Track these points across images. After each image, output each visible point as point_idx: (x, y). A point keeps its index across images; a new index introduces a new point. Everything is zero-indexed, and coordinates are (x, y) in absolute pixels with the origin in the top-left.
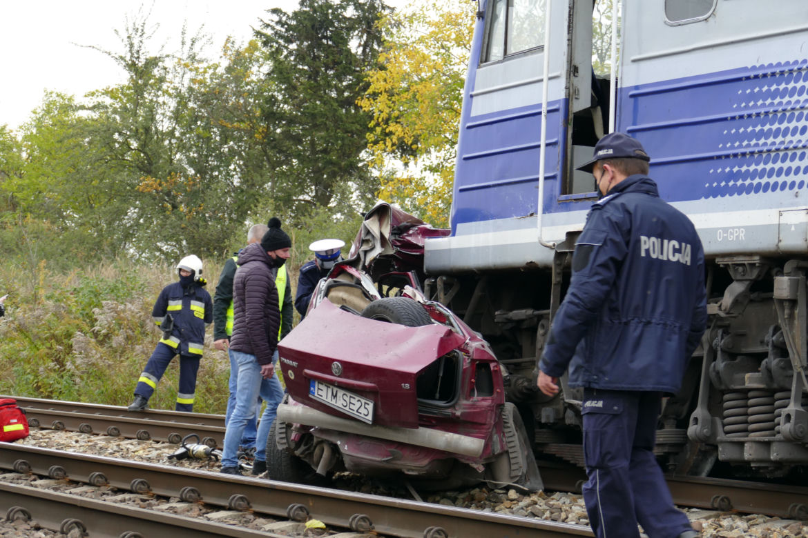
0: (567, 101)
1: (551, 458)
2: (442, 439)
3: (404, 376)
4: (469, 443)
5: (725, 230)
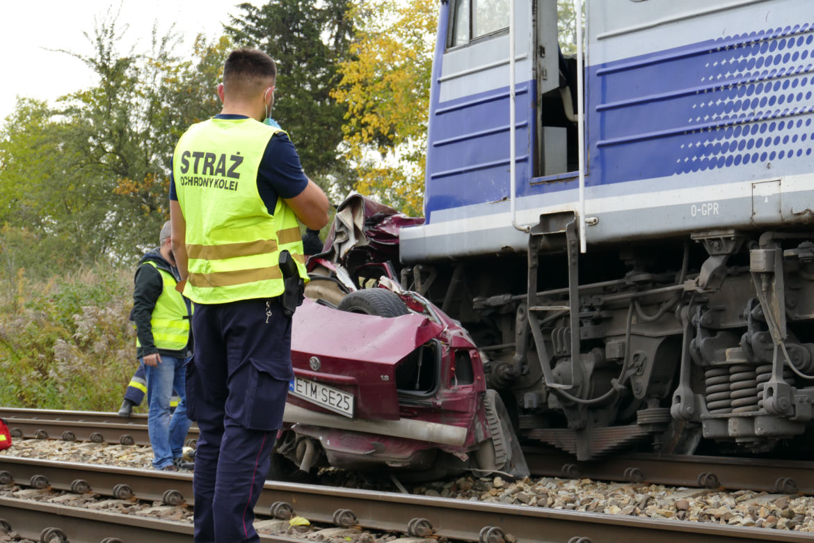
0: (535, 83)
1: (536, 443)
2: (423, 429)
3: (383, 368)
4: (451, 433)
5: (699, 205)
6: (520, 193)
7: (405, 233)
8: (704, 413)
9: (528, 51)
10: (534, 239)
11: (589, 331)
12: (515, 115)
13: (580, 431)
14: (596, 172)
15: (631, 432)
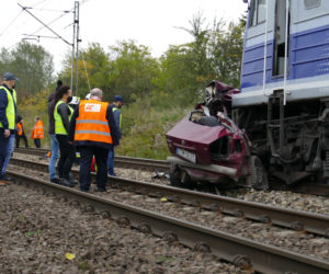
0: (275, 41)
1: (276, 177)
2: (221, 169)
3: (205, 145)
4: (231, 171)
6: (267, 82)
7: (235, 96)
8: (325, 168)
9: (272, 28)
10: (270, 99)
11: (290, 136)
12: (266, 52)
13: (288, 173)
14: (292, 75)
15: (303, 174)
